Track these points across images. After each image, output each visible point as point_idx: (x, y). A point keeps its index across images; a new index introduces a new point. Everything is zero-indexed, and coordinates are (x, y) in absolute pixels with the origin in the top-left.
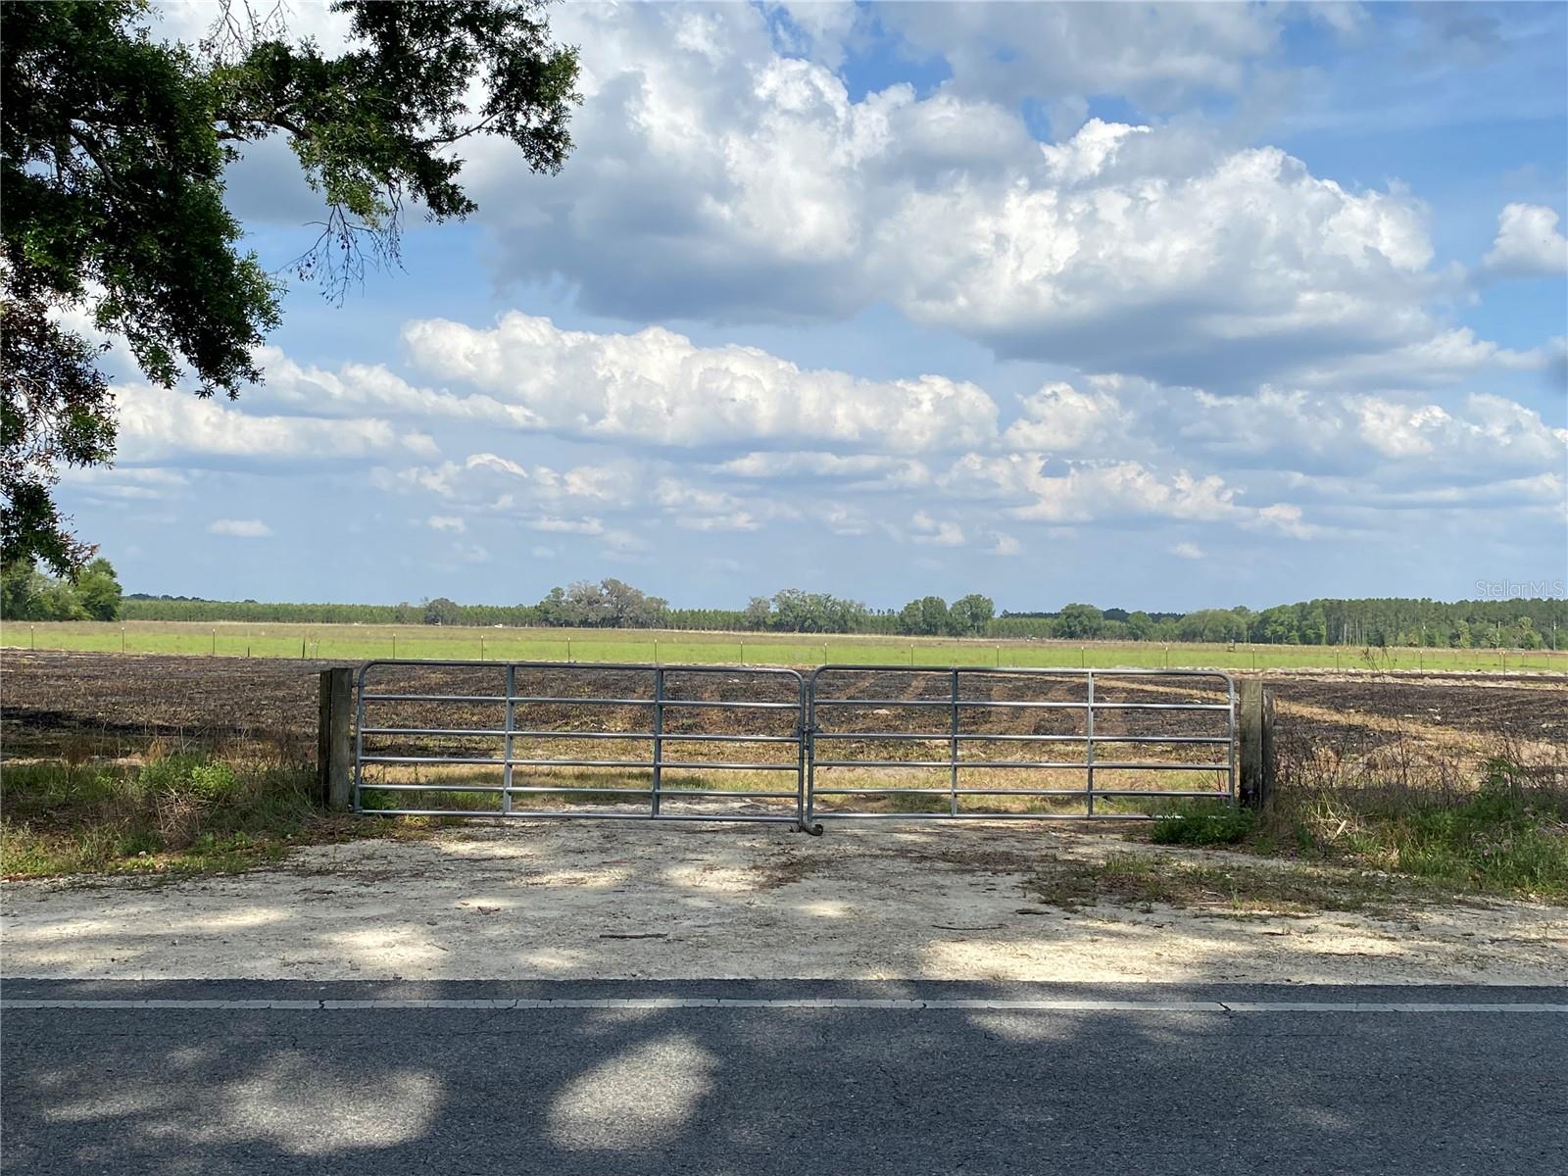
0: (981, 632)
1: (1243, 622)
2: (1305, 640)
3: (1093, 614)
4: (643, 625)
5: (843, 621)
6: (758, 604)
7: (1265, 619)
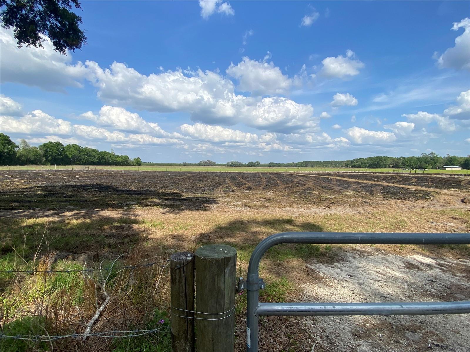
0: (258, 166)
1: (294, 164)
2: (302, 167)
3: (273, 163)
4: (213, 166)
5: (240, 165)
6: (228, 163)
7: (297, 164)
